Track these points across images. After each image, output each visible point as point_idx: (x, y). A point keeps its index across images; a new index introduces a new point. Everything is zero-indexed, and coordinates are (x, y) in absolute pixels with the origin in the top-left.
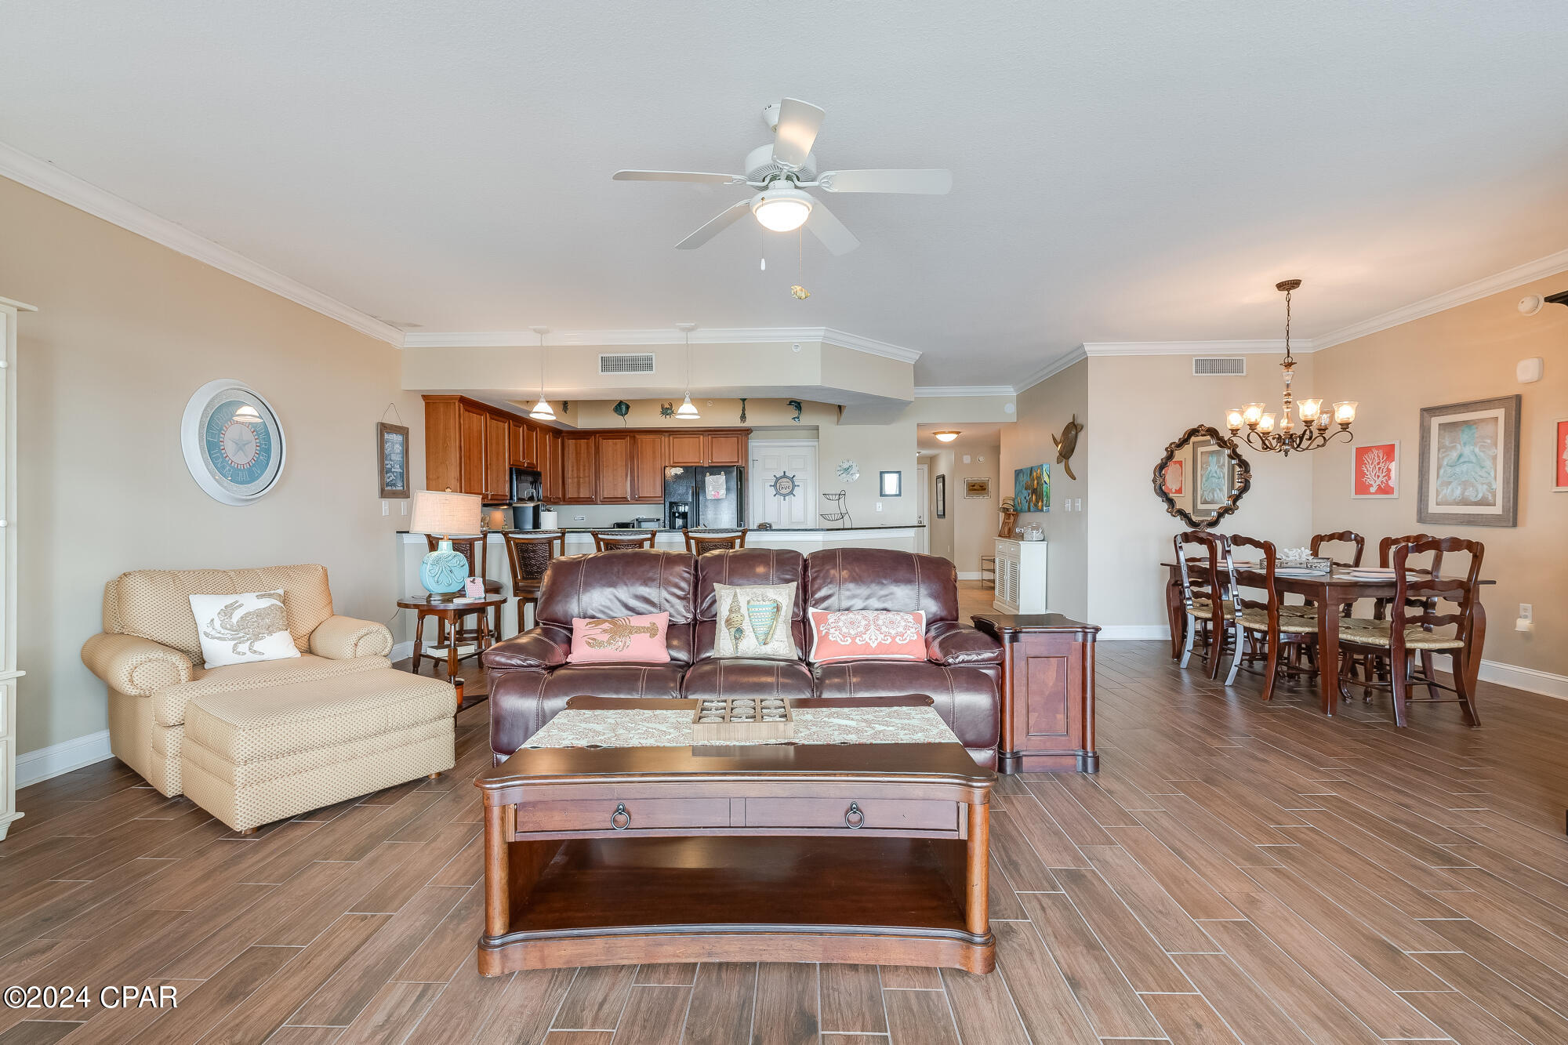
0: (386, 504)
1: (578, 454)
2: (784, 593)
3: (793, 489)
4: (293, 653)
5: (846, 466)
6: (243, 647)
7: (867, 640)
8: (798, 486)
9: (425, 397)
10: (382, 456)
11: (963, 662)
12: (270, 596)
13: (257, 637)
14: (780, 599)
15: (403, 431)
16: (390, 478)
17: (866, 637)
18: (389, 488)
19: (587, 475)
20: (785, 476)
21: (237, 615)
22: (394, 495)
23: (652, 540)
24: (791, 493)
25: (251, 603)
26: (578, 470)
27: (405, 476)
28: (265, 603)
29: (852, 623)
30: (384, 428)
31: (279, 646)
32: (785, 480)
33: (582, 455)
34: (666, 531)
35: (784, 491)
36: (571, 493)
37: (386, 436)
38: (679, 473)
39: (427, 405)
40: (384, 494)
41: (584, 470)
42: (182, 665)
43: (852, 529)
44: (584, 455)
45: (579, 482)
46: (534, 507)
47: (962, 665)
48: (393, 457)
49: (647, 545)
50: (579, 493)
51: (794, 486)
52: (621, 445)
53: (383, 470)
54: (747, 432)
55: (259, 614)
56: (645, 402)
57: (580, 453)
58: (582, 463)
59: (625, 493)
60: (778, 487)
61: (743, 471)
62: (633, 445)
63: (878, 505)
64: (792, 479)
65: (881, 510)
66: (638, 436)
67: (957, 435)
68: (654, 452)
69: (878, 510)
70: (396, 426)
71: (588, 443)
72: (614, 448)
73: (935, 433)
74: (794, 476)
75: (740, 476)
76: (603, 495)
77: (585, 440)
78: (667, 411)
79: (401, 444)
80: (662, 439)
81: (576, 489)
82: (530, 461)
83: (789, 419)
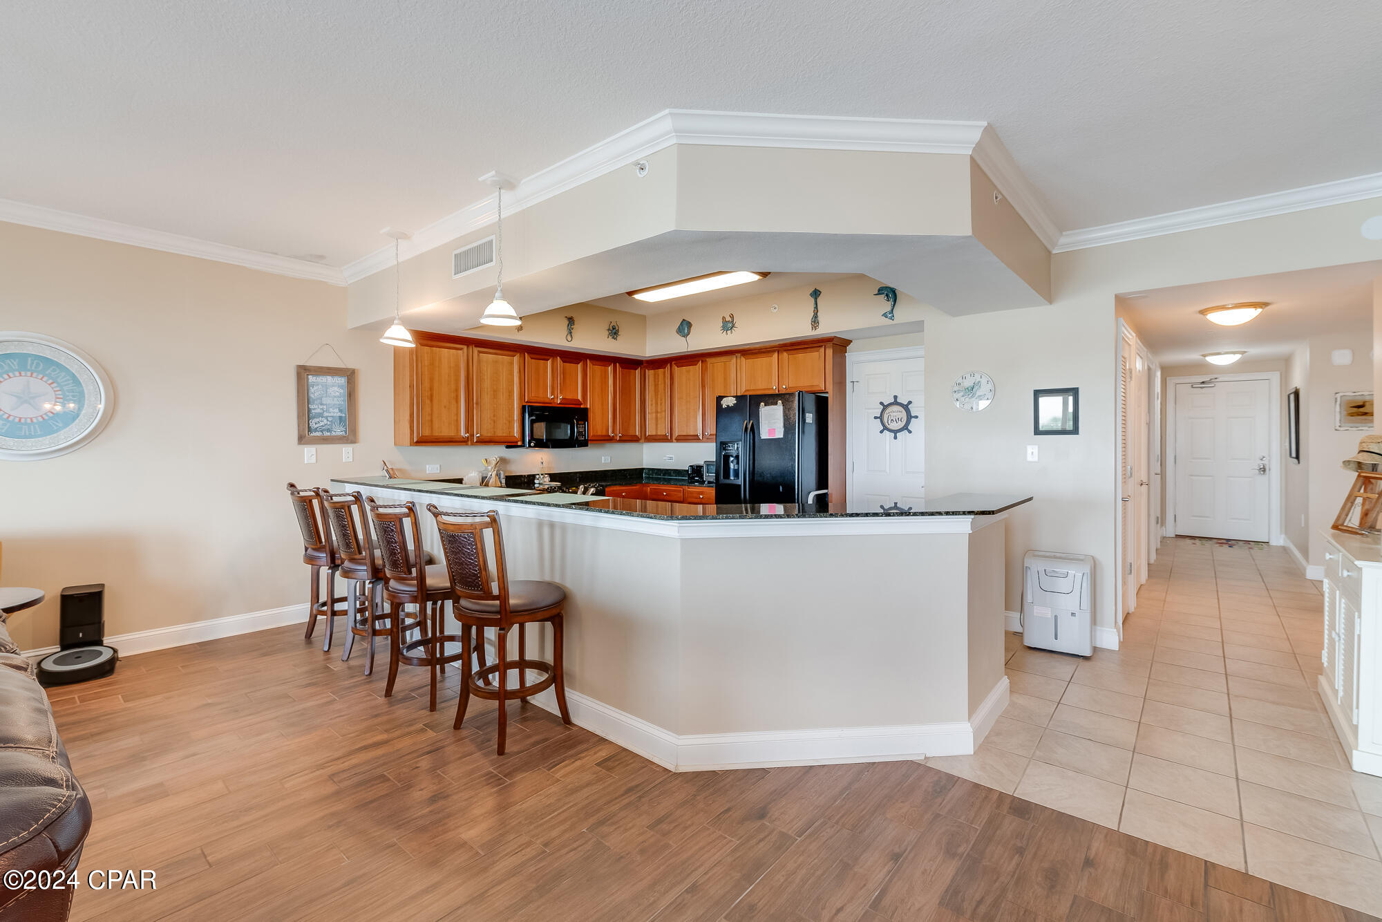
1: (656, 385)
3: (908, 422)
5: (968, 383)
8: (917, 417)
10: (303, 400)
15: (344, 373)
16: (318, 423)
18: (317, 434)
19: (663, 409)
20: (895, 402)
22: (326, 440)
24: (906, 428)
26: (657, 403)
27: (348, 420)
30: (303, 372)
32: (895, 408)
33: (660, 386)
35: (893, 426)
36: (650, 431)
37: (311, 379)
38: (732, 404)
40: (302, 439)
41: (661, 405)
44: (661, 387)
45: (657, 418)
48: (327, 401)
50: (657, 429)
51: (910, 417)
53: (305, 415)
54: (840, 345)
57: (658, 384)
58: (659, 396)
59: (696, 430)
60: (885, 420)
61: (827, 398)
62: (704, 371)
63: (1030, 449)
64: (906, 407)
65: (1036, 459)
66: (710, 361)
67: (1260, 310)
68: (725, 379)
69: (1030, 458)
70: (329, 369)
71: (664, 372)
72: (687, 376)
73: (1203, 312)
74: (910, 402)
75: (822, 405)
76: (676, 434)
77: (662, 370)
78: (728, 325)
79: (340, 387)
80: (733, 361)
81: (654, 427)
82: (569, 396)
83: (885, 315)
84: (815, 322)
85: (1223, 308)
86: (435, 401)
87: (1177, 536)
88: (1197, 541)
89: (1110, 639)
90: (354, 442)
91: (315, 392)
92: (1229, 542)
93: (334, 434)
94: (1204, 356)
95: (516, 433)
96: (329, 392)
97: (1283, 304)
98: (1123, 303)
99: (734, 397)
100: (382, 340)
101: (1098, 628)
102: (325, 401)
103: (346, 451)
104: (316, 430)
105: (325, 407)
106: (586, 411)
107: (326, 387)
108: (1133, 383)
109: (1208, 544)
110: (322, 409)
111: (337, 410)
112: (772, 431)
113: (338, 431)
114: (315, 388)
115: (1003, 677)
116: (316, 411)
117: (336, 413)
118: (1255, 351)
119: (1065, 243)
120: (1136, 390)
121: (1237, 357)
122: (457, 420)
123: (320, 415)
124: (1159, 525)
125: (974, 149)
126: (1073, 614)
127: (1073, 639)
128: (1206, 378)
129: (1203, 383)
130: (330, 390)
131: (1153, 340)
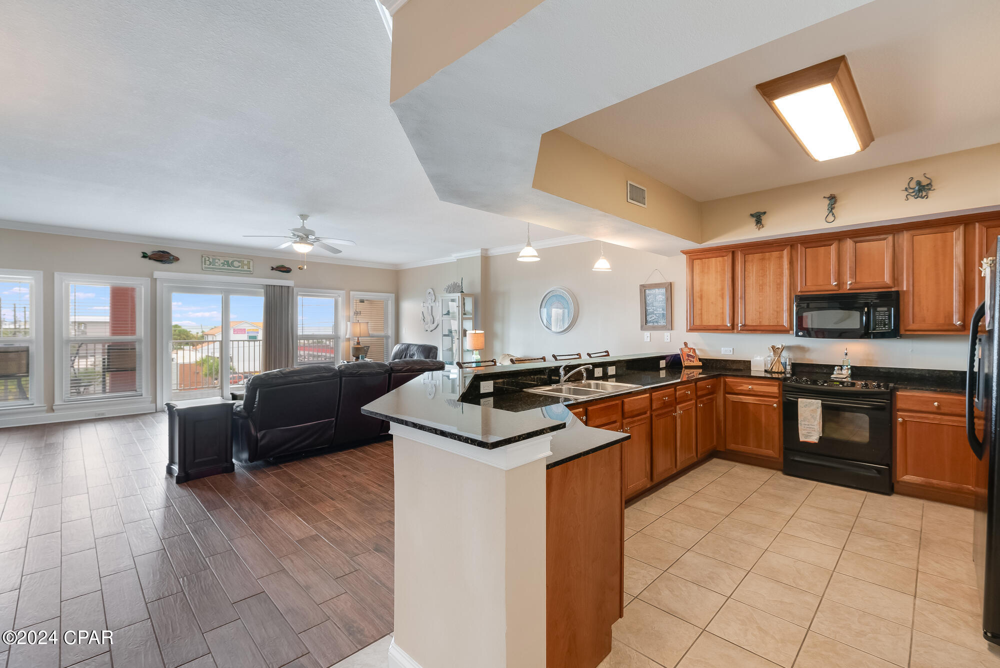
0: (647, 334)
10: (644, 304)
15: (668, 285)
16: (652, 318)
18: (651, 324)
22: (656, 328)
27: (668, 316)
30: (644, 288)
37: (648, 291)
40: (642, 328)
53: (645, 314)
70: (656, 284)
86: (704, 299)
90: (670, 330)
91: (649, 299)
93: (659, 324)
95: (786, 323)
96: (657, 297)
102: (655, 304)
103: (667, 334)
104: (650, 322)
105: (655, 308)
107: (655, 296)
110: (653, 309)
111: (661, 310)
113: (662, 323)
114: (650, 297)
116: (650, 311)
117: (660, 311)
122: (723, 313)
123: (652, 313)
130: (657, 298)
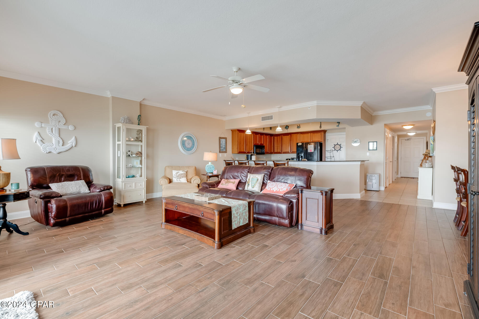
0: (221, 154)
1: (277, 140)
2: (260, 177)
3: (340, 148)
4: (186, 182)
5: (355, 140)
6: (178, 180)
7: (274, 189)
8: (342, 147)
9: (231, 130)
10: (220, 144)
11: (286, 197)
12: (184, 171)
13: (180, 178)
14: (258, 178)
15: (226, 138)
16: (222, 149)
17: (273, 188)
18: (222, 151)
19: (279, 146)
20: (337, 144)
21: (178, 174)
22: (223, 152)
23: (266, 163)
24: (340, 150)
25: (181, 172)
26: (277, 144)
27: (226, 148)
28: (183, 172)
29: (272, 185)
30: (220, 138)
31: (184, 180)
32: (337, 145)
34: (297, 161)
35: (337, 149)
36: (276, 151)
37: (221, 140)
38: (300, 145)
39: (232, 132)
40: (220, 152)
41: (279, 145)
42: (167, 181)
43: (331, 161)
44: (279, 141)
45: (277, 148)
46: (251, 155)
47: (287, 197)
48: (223, 144)
49: (265, 164)
51: (341, 147)
52: (288, 137)
53: (220, 147)
54: (325, 131)
55: (182, 174)
56: (293, 125)
59: (289, 151)
60: (335, 148)
61: (322, 143)
62: (291, 137)
63: (367, 153)
64: (340, 145)
65: (369, 155)
66: (292, 135)
67: (413, 126)
68: (296, 139)
69: (367, 155)
70: (223, 137)
71: (280, 137)
72: (286, 138)
73: (402, 126)
74: (341, 144)
75: (321, 145)
76: (283, 151)
77: (279, 137)
78: (299, 127)
79: (225, 141)
80: (298, 135)
81: (277, 150)
82: (261, 143)
83: (337, 126)
84: (321, 127)
85: (406, 125)
86: (241, 144)
87: (401, 177)
88: (406, 178)
89: (382, 188)
90: (226, 153)
91: (221, 142)
92: (413, 178)
94: (407, 133)
95: (253, 151)
97: (417, 125)
98: (385, 125)
99: (301, 143)
100: (246, 133)
101: (380, 187)
106: (264, 146)
107: (223, 141)
108: (388, 140)
109: (408, 178)
111: (224, 146)
112: (311, 150)
113: (224, 150)
115: (363, 190)
118: (419, 132)
119: (375, 114)
120: (389, 142)
121: (415, 133)
122: (244, 148)
123: (222, 147)
124: (396, 174)
125: (361, 105)
126: (376, 183)
127: (375, 188)
128: (409, 139)
129: (408, 139)
131: (393, 130)
